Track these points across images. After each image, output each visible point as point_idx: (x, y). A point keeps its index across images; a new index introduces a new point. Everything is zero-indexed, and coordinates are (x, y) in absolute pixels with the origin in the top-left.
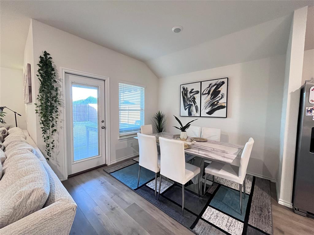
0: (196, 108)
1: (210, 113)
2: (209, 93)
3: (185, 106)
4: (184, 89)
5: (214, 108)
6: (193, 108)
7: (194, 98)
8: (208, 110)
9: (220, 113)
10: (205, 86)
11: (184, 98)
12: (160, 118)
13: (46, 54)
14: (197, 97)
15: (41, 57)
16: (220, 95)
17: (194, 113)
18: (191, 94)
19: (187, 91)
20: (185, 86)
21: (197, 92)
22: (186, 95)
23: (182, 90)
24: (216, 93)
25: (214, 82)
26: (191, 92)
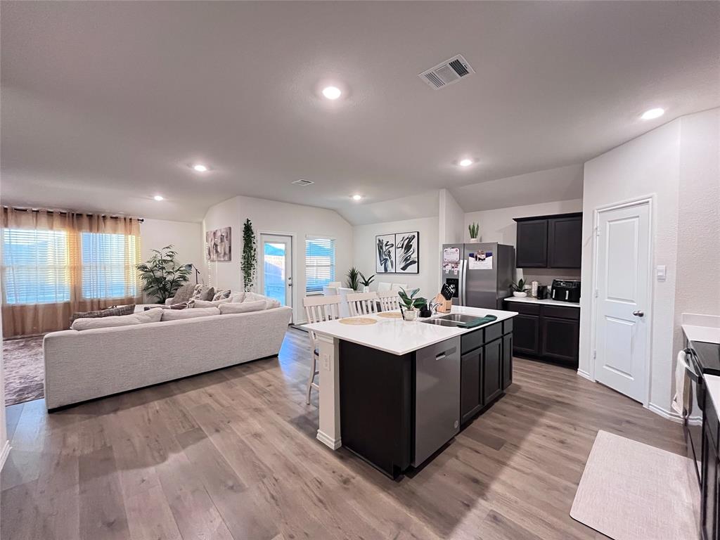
0: (392, 262)
1: (404, 268)
2: (402, 247)
3: (381, 261)
4: (379, 241)
5: (408, 263)
6: (389, 263)
7: (389, 252)
8: (402, 266)
9: (413, 268)
10: (399, 238)
11: (380, 252)
12: (353, 276)
13: (248, 221)
14: (392, 250)
15: (245, 224)
16: (412, 249)
17: (390, 269)
18: (387, 247)
19: (382, 243)
20: (381, 238)
21: (393, 245)
22: (381, 248)
23: (378, 242)
24: (408, 247)
25: (406, 236)
26: (386, 245)
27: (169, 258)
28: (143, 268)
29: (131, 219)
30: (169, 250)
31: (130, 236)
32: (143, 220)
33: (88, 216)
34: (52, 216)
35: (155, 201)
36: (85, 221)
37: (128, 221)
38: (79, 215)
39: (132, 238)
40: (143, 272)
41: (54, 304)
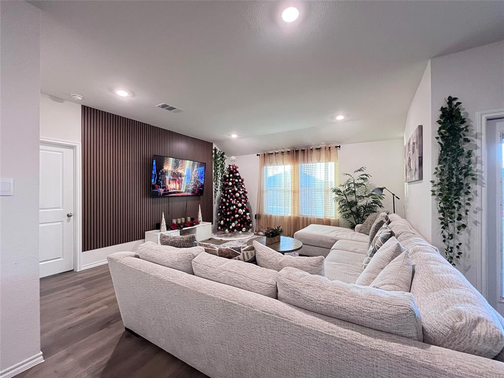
13: (451, 100)
15: (442, 108)
27: (361, 181)
28: (338, 192)
29: (330, 148)
30: (362, 173)
31: (329, 163)
32: (339, 147)
33: (302, 150)
34: (283, 154)
35: (337, 120)
36: (300, 155)
37: (328, 149)
38: (297, 151)
39: (331, 165)
40: (337, 196)
41: (283, 217)
